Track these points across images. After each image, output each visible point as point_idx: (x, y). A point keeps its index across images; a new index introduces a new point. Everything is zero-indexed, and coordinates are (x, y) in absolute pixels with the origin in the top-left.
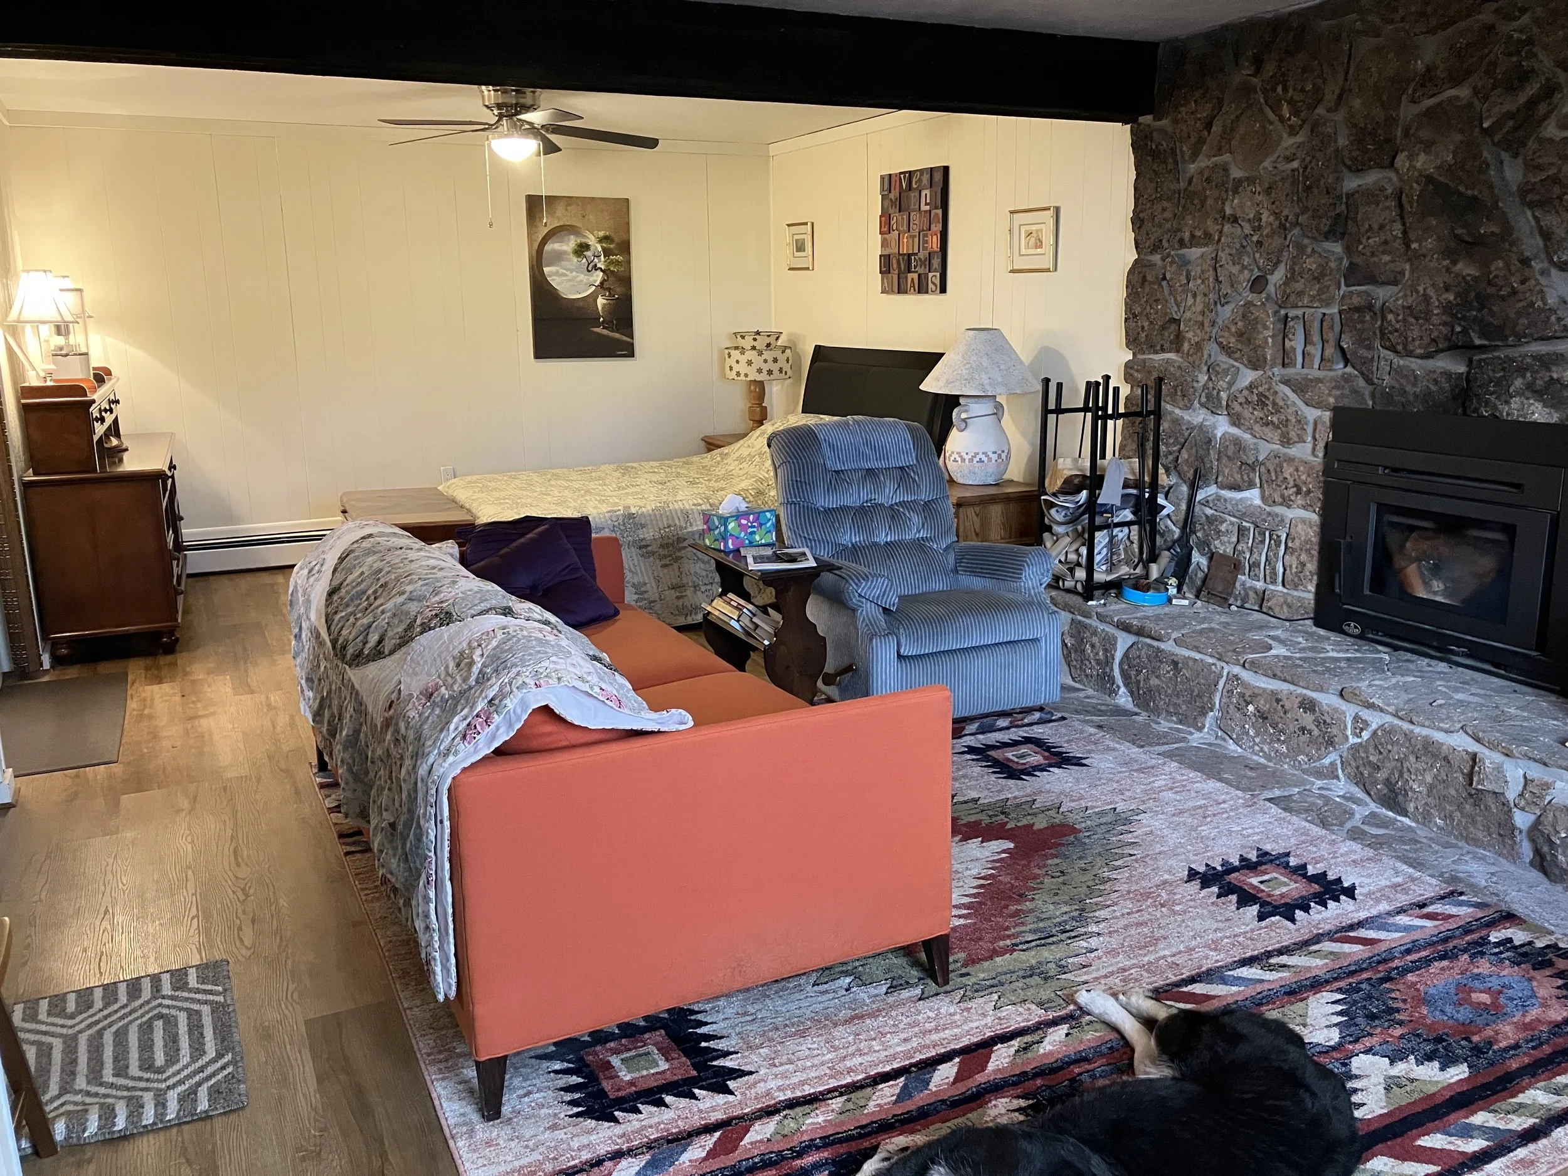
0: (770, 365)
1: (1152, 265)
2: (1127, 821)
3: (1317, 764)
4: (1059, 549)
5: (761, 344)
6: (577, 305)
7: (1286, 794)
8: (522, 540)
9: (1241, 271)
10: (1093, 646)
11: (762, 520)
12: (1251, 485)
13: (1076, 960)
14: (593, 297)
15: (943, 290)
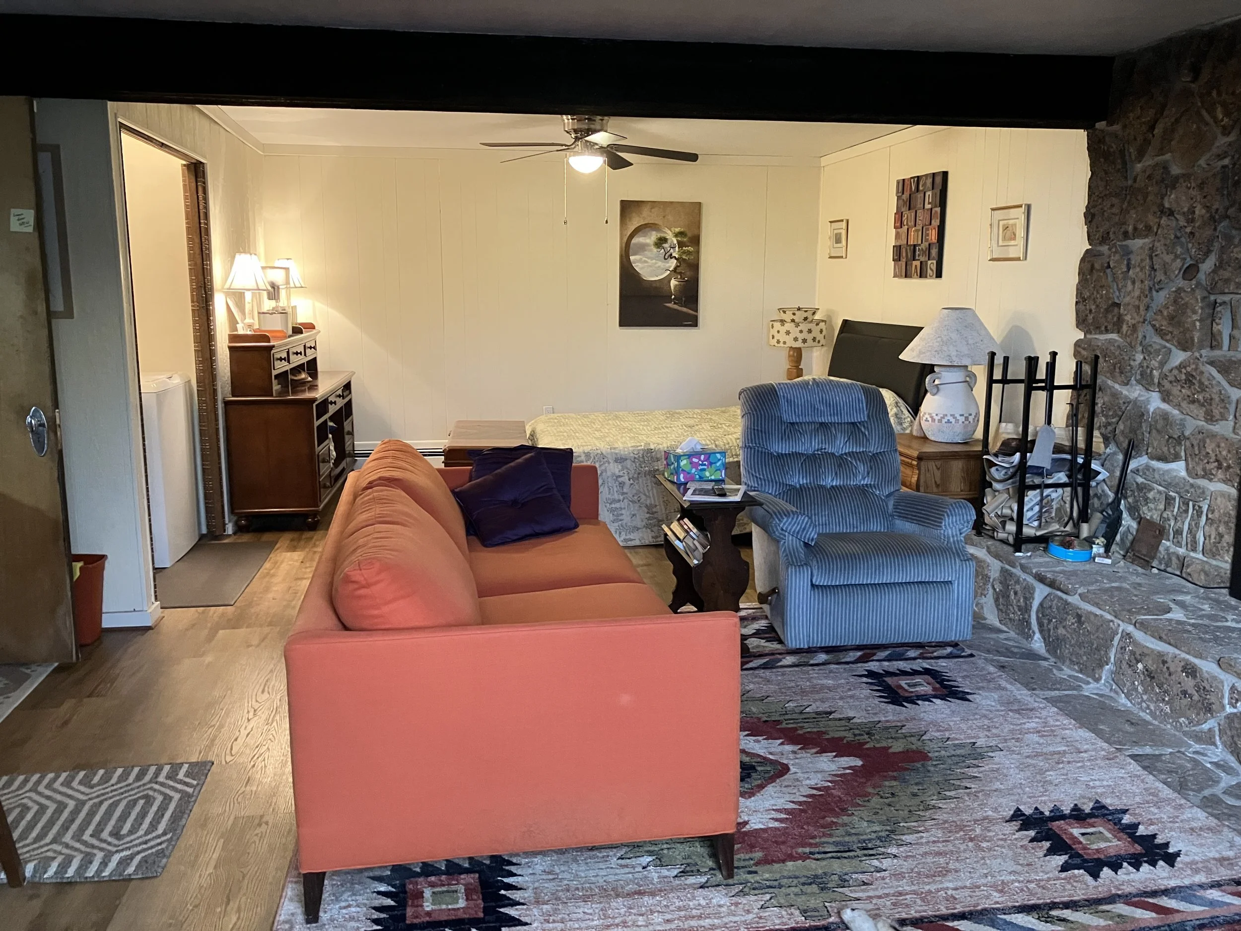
0: (805, 335)
1: (1100, 254)
2: (980, 756)
3: (1197, 728)
4: (996, 504)
5: (799, 316)
6: (654, 285)
7: (1157, 753)
8: (512, 464)
9: (1174, 260)
10: (1016, 593)
11: (712, 459)
12: (1176, 458)
13: (860, 876)
14: (668, 279)
15: (939, 275)
